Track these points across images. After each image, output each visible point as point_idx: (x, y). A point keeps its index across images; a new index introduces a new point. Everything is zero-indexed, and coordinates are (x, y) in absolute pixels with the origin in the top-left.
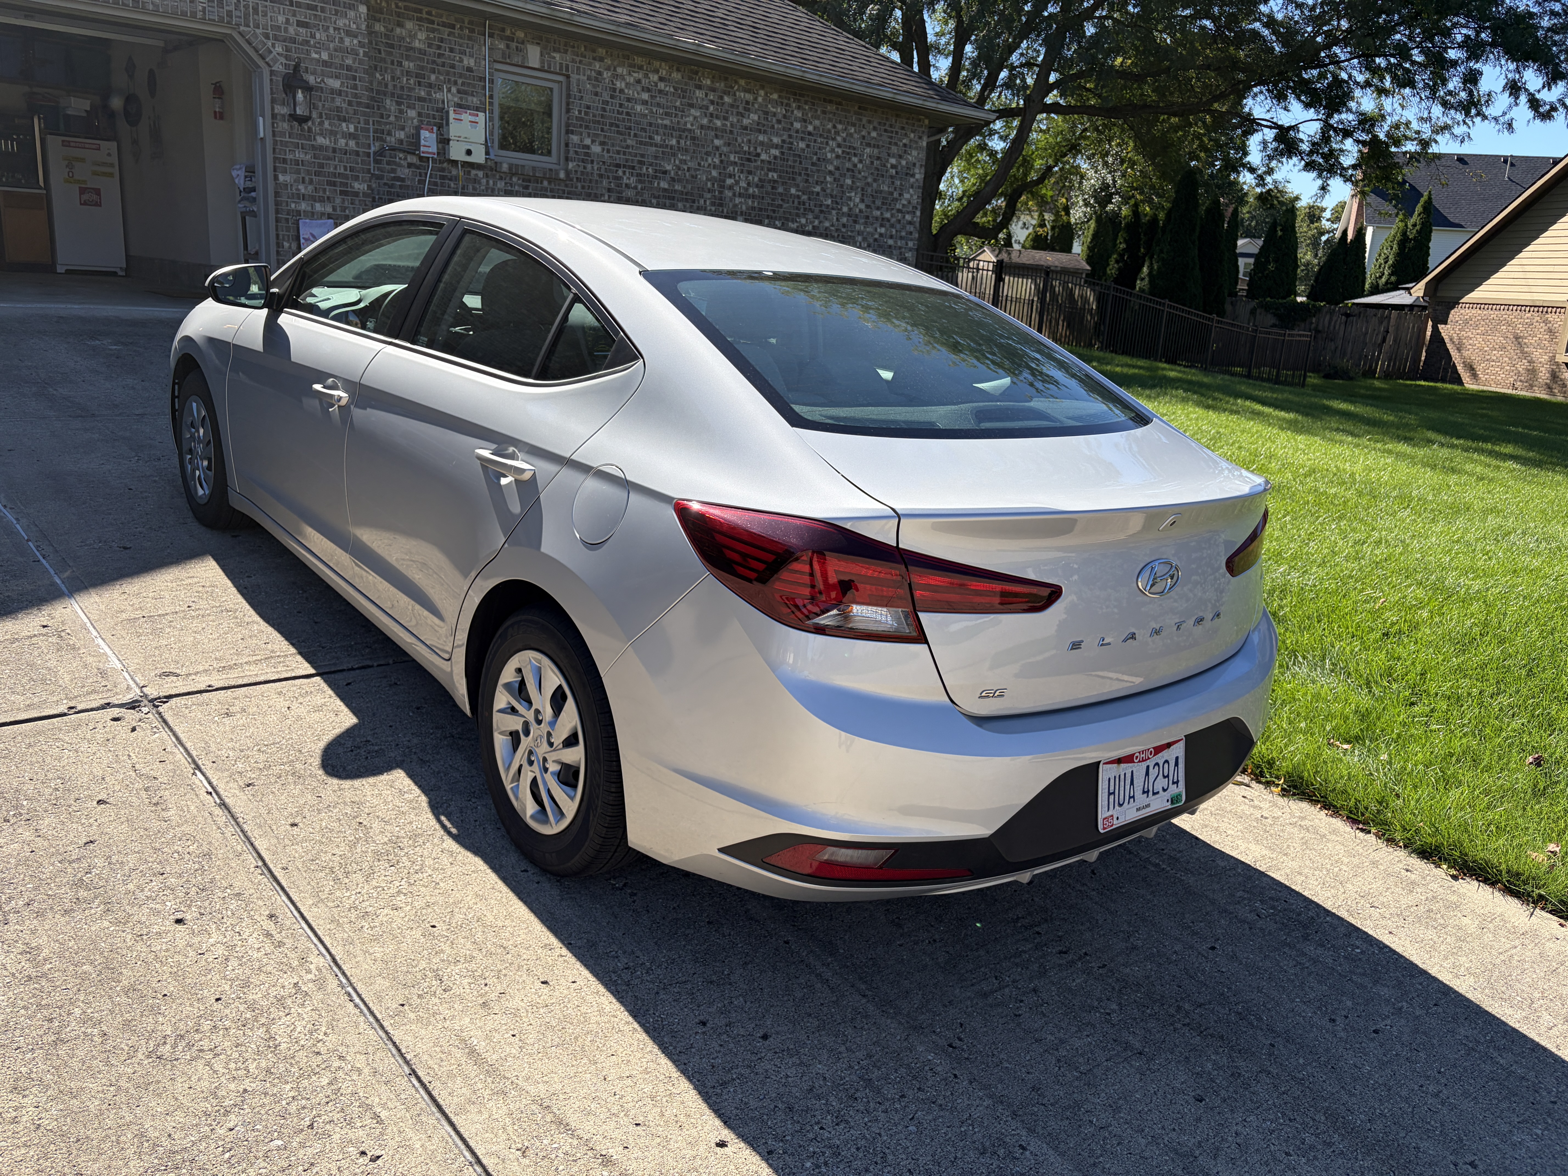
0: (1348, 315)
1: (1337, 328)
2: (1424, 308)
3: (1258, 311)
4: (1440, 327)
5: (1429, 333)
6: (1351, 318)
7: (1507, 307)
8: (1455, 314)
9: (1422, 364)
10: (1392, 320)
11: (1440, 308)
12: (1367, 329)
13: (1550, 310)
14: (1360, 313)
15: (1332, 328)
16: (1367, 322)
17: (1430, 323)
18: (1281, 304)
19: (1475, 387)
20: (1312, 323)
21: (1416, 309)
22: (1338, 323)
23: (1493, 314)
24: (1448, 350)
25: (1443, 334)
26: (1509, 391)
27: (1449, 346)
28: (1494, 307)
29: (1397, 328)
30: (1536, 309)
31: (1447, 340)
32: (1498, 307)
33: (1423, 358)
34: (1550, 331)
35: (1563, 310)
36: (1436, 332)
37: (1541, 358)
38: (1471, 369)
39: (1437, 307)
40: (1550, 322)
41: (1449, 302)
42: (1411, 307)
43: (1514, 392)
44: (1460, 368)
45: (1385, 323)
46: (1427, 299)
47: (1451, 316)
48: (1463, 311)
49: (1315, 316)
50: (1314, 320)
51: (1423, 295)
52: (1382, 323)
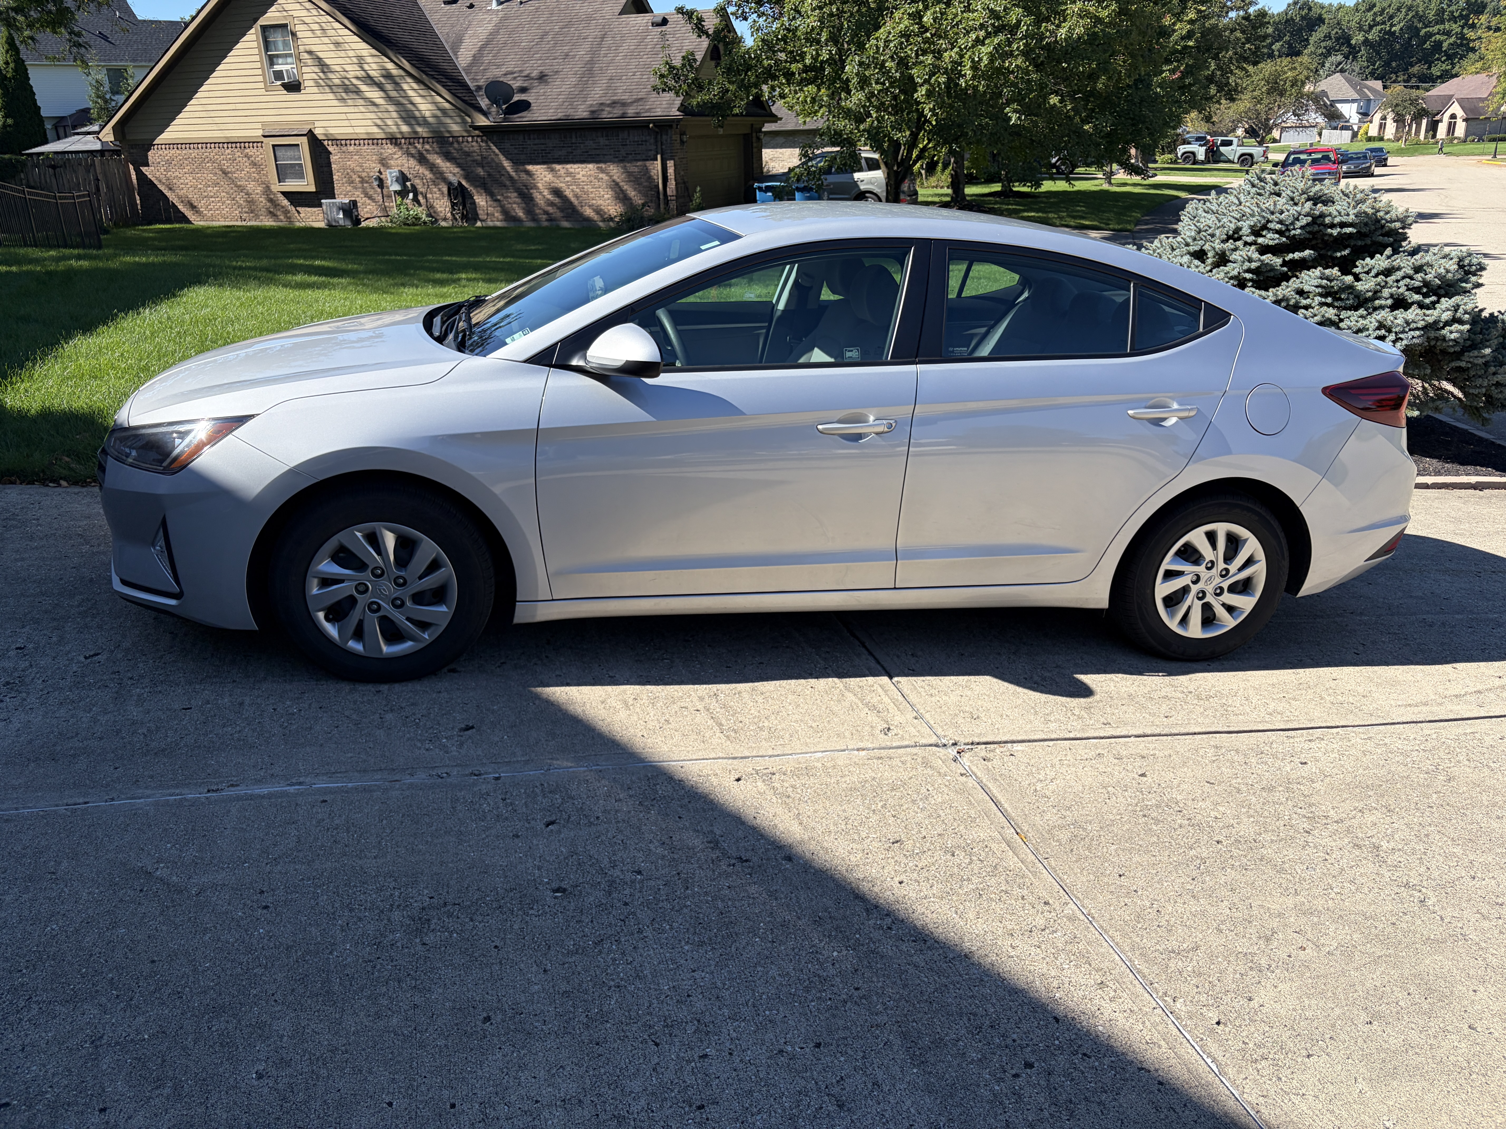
0: (54, 167)
1: (48, 180)
2: (117, 153)
4: (144, 169)
5: (134, 177)
6: (58, 169)
7: (204, 145)
8: (152, 155)
9: (139, 207)
10: (97, 168)
11: (135, 151)
12: (77, 178)
13: (247, 144)
14: (64, 163)
15: (43, 181)
16: (74, 171)
17: (131, 167)
19: (202, 223)
20: (21, 180)
21: (106, 153)
22: (47, 176)
23: (194, 153)
24: (161, 191)
25: (149, 176)
26: (239, 223)
27: (162, 187)
28: (192, 146)
29: (105, 175)
30: (234, 145)
31: (156, 182)
32: (196, 146)
33: (138, 202)
34: (254, 164)
35: (259, 145)
36: (141, 176)
37: (256, 190)
38: (193, 207)
39: (132, 151)
40: (251, 156)
41: (143, 145)
42: (101, 152)
43: (244, 223)
44: (180, 207)
46: (120, 142)
47: (150, 158)
48: (161, 152)
49: (22, 172)
50: (22, 176)
51: (113, 139)
52: (89, 172)
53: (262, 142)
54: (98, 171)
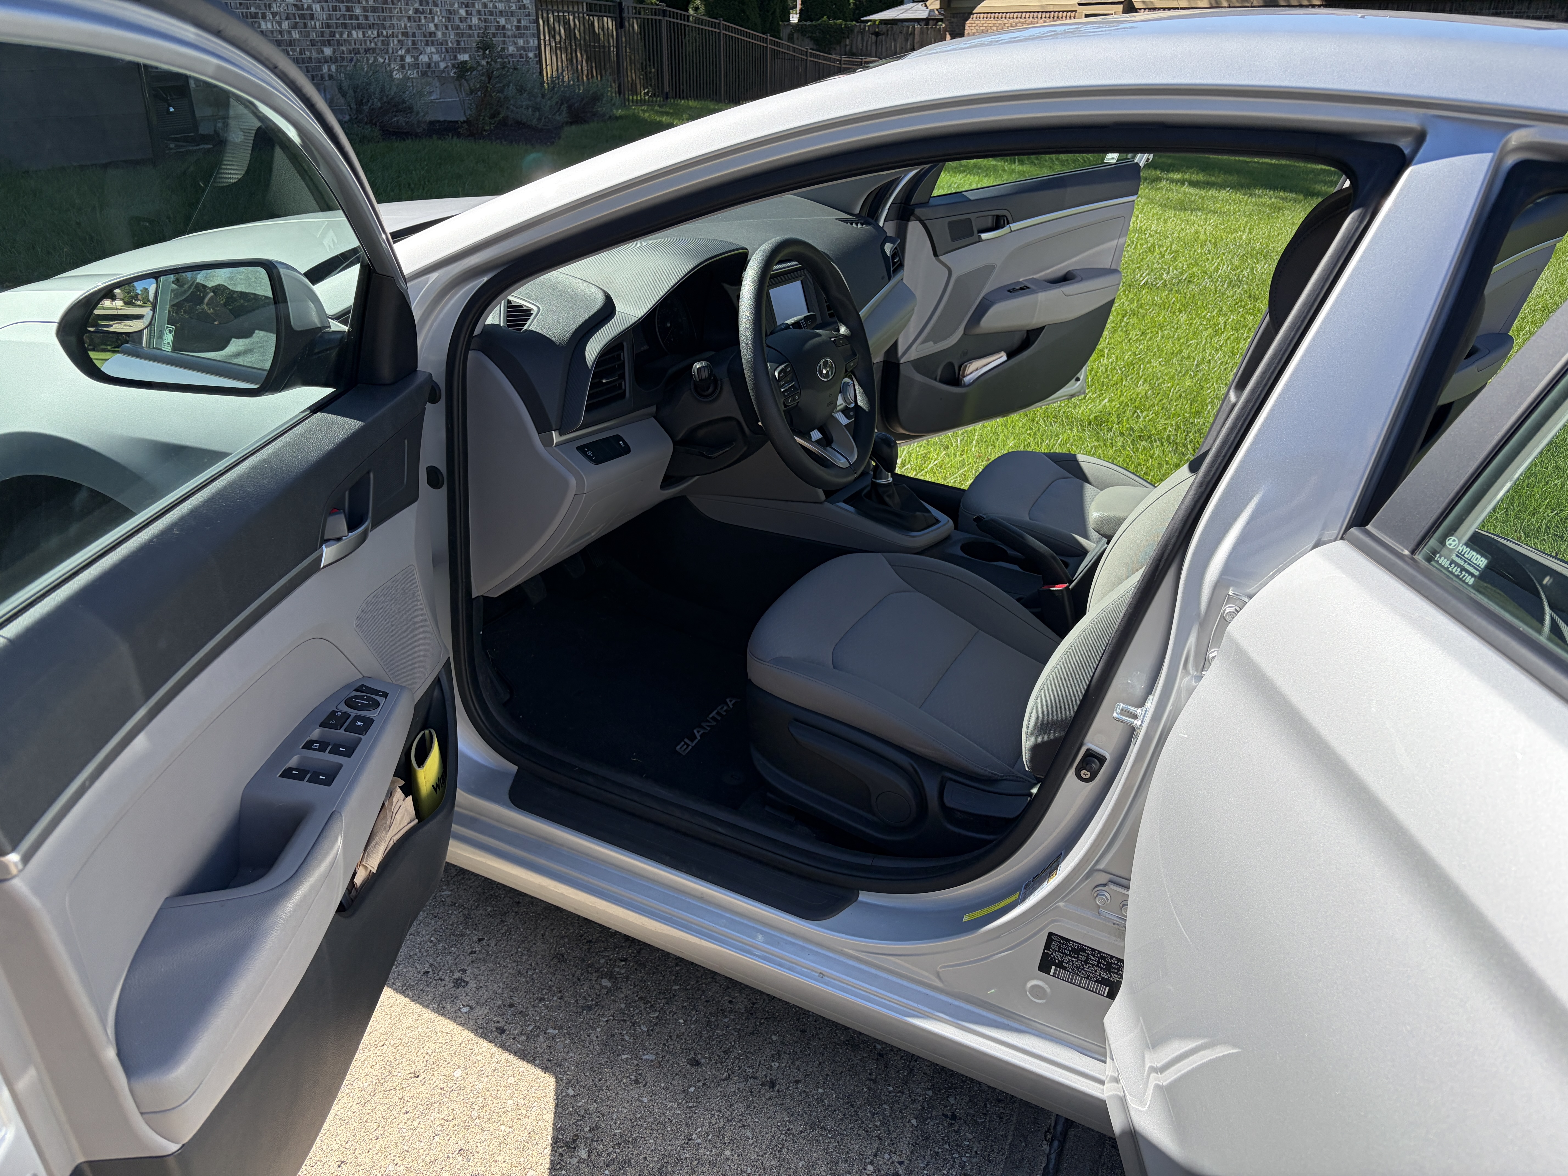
0: (877, 34)
1: (869, 48)
2: (939, 21)
3: (795, 35)
6: (880, 37)
7: (1020, 15)
8: (970, 24)
10: (916, 36)
11: (956, 20)
12: (895, 47)
14: (888, 30)
15: (864, 49)
16: (895, 40)
17: (947, 37)
18: (816, 26)
20: (846, 45)
21: (931, 22)
22: (869, 43)
23: (1008, 23)
28: (1007, 16)
30: (1048, 15)
39: (953, 20)
41: (964, 13)
42: (926, 21)
45: (910, 39)
46: (942, 11)
47: (967, 27)
48: (978, 22)
49: (848, 38)
50: (848, 42)
51: (938, 7)
52: (908, 40)
53: (1076, 11)
54: (916, 40)
